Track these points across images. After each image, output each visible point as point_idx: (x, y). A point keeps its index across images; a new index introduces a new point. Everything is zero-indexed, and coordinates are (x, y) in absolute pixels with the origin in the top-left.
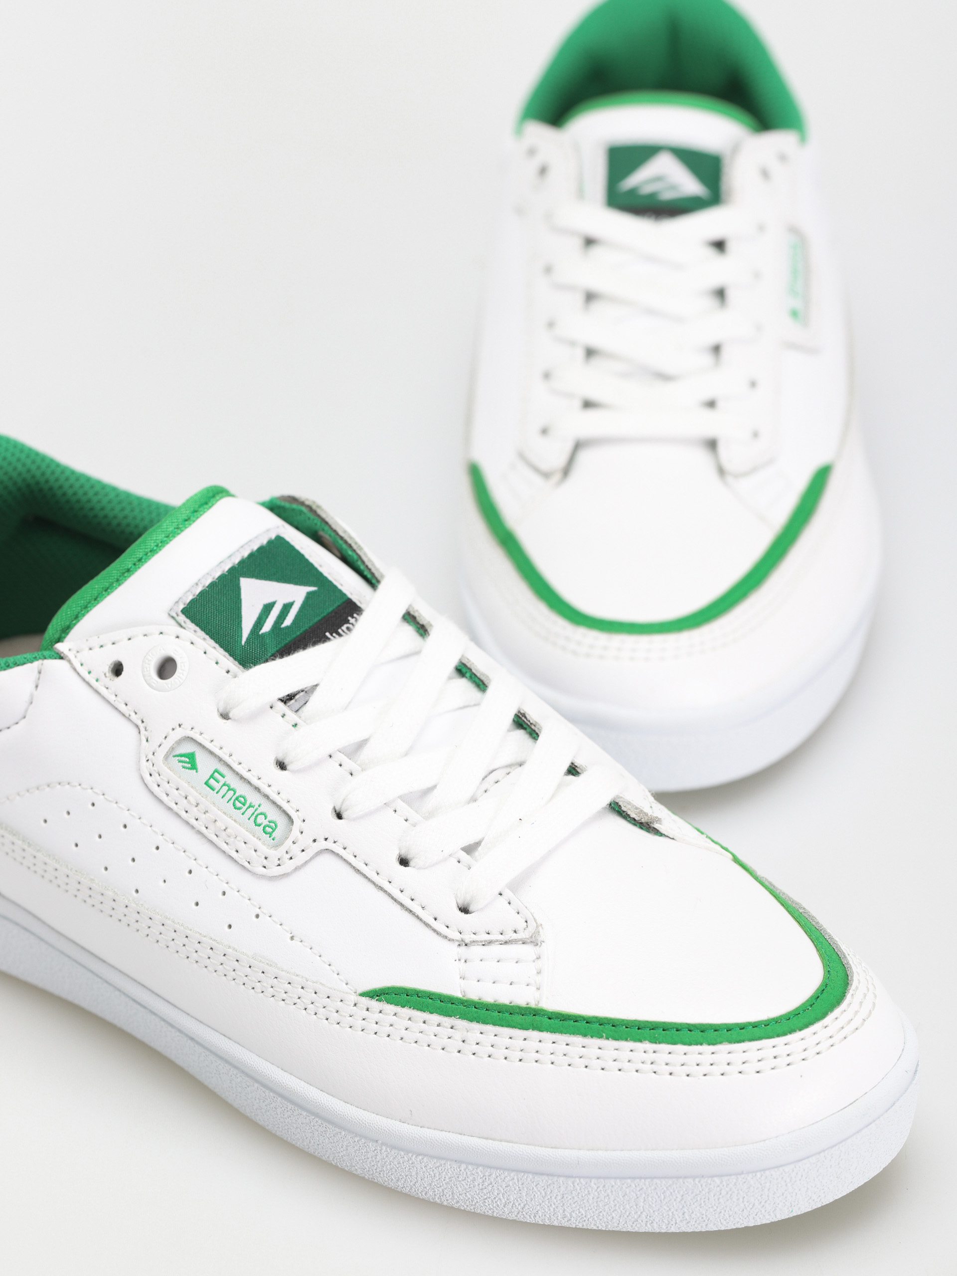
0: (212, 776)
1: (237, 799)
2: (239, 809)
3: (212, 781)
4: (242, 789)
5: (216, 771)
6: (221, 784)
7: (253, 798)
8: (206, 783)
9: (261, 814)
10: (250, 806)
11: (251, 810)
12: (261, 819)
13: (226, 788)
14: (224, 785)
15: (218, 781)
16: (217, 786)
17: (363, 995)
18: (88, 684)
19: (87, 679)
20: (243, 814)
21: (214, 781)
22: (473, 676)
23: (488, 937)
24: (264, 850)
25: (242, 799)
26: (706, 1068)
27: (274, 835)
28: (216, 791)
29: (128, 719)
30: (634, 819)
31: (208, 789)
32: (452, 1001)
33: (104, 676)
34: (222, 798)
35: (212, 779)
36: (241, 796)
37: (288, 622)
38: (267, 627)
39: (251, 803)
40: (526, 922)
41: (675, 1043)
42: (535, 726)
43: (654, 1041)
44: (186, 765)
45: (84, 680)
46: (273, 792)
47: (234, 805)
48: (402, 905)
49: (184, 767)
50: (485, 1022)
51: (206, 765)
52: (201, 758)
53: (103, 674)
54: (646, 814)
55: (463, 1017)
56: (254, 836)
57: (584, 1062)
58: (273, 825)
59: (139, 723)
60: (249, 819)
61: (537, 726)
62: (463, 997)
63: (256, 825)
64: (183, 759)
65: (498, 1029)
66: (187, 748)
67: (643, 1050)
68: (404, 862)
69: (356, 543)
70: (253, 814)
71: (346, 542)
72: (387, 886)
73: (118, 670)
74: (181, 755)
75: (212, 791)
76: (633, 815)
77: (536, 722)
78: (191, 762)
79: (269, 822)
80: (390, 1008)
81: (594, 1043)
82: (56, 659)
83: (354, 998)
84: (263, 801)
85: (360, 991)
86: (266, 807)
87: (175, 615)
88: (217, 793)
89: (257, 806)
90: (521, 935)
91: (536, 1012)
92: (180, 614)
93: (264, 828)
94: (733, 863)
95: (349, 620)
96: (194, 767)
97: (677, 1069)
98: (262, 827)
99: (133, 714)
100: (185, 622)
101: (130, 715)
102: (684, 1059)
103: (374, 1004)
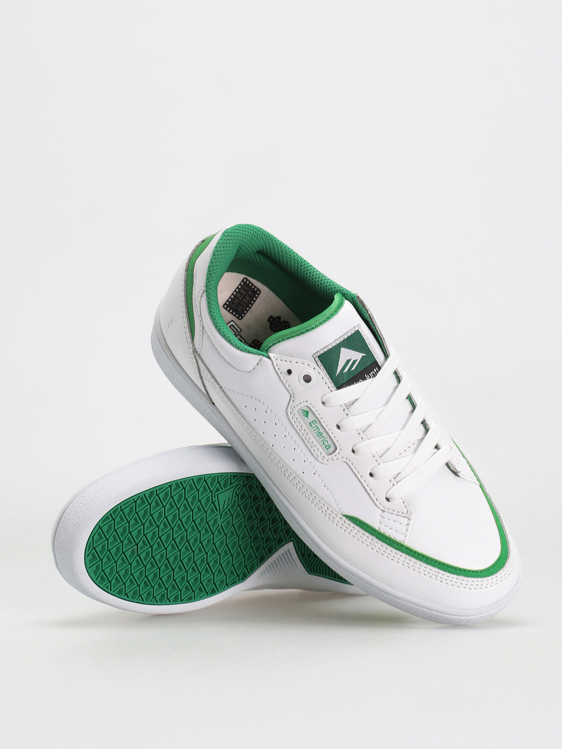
0: (313, 422)
1: (319, 433)
2: (319, 436)
3: (312, 424)
4: (322, 430)
5: (315, 420)
6: (315, 426)
7: (324, 434)
8: (310, 423)
9: (326, 441)
10: (323, 437)
11: (323, 438)
12: (325, 443)
13: (316, 428)
14: (316, 426)
15: (314, 424)
16: (313, 426)
17: (344, 516)
18: (277, 373)
19: (277, 372)
20: (320, 439)
21: (313, 424)
22: (411, 400)
23: (392, 512)
24: (324, 454)
25: (321, 434)
26: (453, 583)
27: (329, 450)
28: (312, 427)
29: (288, 391)
30: (452, 470)
31: (310, 426)
32: (375, 530)
33: (284, 373)
34: (314, 430)
35: (312, 423)
36: (321, 432)
37: (353, 369)
38: (346, 370)
39: (323, 436)
40: (407, 511)
41: (446, 571)
42: (427, 426)
43: (439, 568)
44: (304, 415)
45: (276, 371)
46: (333, 436)
47: (318, 434)
48: (366, 491)
49: (303, 415)
50: (384, 542)
51: (311, 418)
52: (310, 414)
53: (284, 372)
54: (456, 470)
55: (377, 537)
56: (322, 448)
57: (413, 568)
58: (329, 446)
59: (292, 394)
60: (321, 441)
61: (428, 426)
62: (379, 530)
63: (323, 444)
64: (304, 412)
65: (388, 547)
66: (307, 409)
67: (435, 570)
68: (371, 475)
69: (383, 338)
70: (323, 440)
71: (380, 336)
72: (363, 482)
73: (289, 372)
74: (304, 411)
75: (311, 427)
76: (452, 468)
77: (428, 425)
78: (306, 414)
79: (328, 445)
80: (352, 525)
81: (419, 562)
82: (267, 358)
83: (341, 516)
84: (328, 437)
85: (343, 514)
86: (328, 439)
87: (315, 357)
88: (313, 428)
89: (325, 438)
90: (404, 515)
91: (402, 546)
92: (317, 357)
93: (326, 446)
94: (479, 487)
95: (374, 370)
96: (307, 416)
97: (444, 580)
98: (325, 445)
99: (290, 390)
100: (318, 361)
101: (289, 390)
102: (447, 578)
103: (347, 521)
